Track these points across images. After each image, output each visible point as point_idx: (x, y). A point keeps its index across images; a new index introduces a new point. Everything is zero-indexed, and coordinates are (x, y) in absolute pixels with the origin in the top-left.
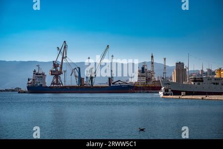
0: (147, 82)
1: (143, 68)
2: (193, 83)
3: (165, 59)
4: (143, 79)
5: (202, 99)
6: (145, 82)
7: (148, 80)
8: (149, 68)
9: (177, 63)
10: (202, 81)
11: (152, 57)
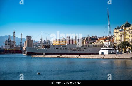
0: (11, 48)
1: (9, 39)
2: (44, 48)
3: (21, 34)
4: (8, 46)
5: (58, 57)
6: (10, 47)
7: (12, 46)
8: (12, 39)
9: (27, 37)
10: (50, 47)
11: (14, 32)
